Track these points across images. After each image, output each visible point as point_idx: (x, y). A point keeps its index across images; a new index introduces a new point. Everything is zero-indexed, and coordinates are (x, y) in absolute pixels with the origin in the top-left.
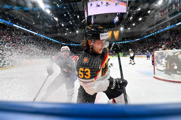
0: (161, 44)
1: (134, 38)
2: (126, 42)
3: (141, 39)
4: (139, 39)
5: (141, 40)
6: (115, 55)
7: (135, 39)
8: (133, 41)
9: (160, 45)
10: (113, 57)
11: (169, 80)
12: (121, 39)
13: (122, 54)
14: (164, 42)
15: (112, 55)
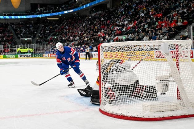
0: (119, 26)
1: (60, 5)
2: (40, 16)
3: (77, 9)
4: (72, 11)
5: (78, 13)
6: (12, 51)
7: (62, 8)
8: (57, 14)
9: (117, 28)
10: (5, 57)
11: (131, 117)
12: (29, 7)
13: (31, 50)
14: (126, 22)
15: (4, 51)
